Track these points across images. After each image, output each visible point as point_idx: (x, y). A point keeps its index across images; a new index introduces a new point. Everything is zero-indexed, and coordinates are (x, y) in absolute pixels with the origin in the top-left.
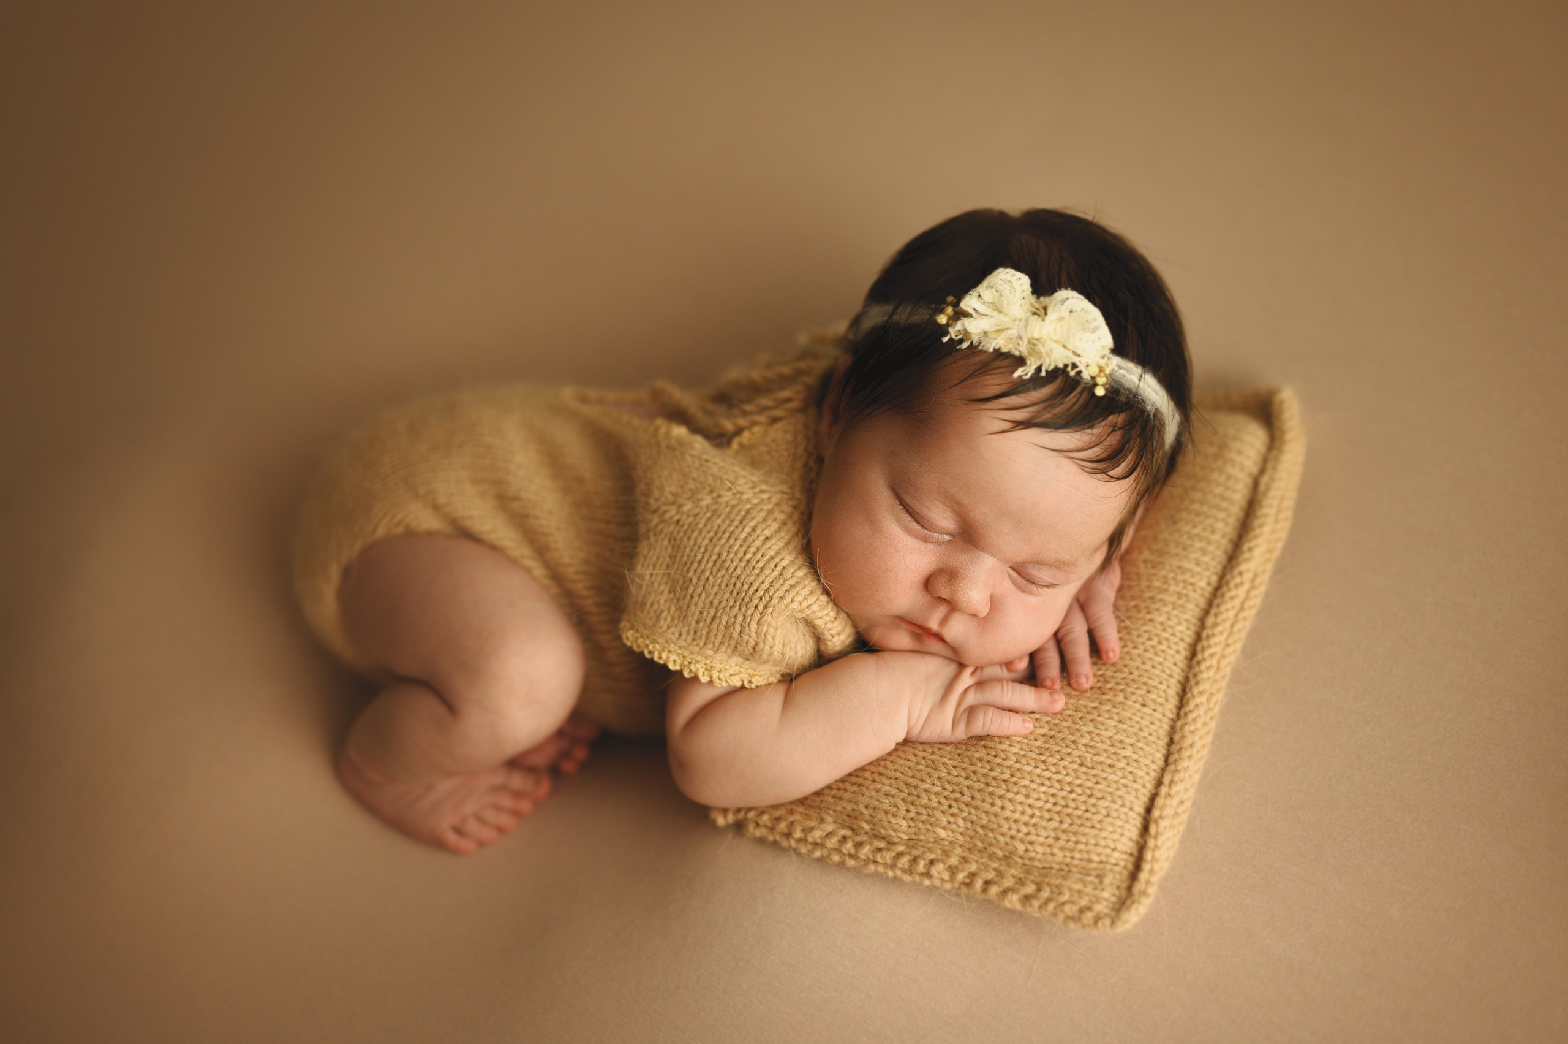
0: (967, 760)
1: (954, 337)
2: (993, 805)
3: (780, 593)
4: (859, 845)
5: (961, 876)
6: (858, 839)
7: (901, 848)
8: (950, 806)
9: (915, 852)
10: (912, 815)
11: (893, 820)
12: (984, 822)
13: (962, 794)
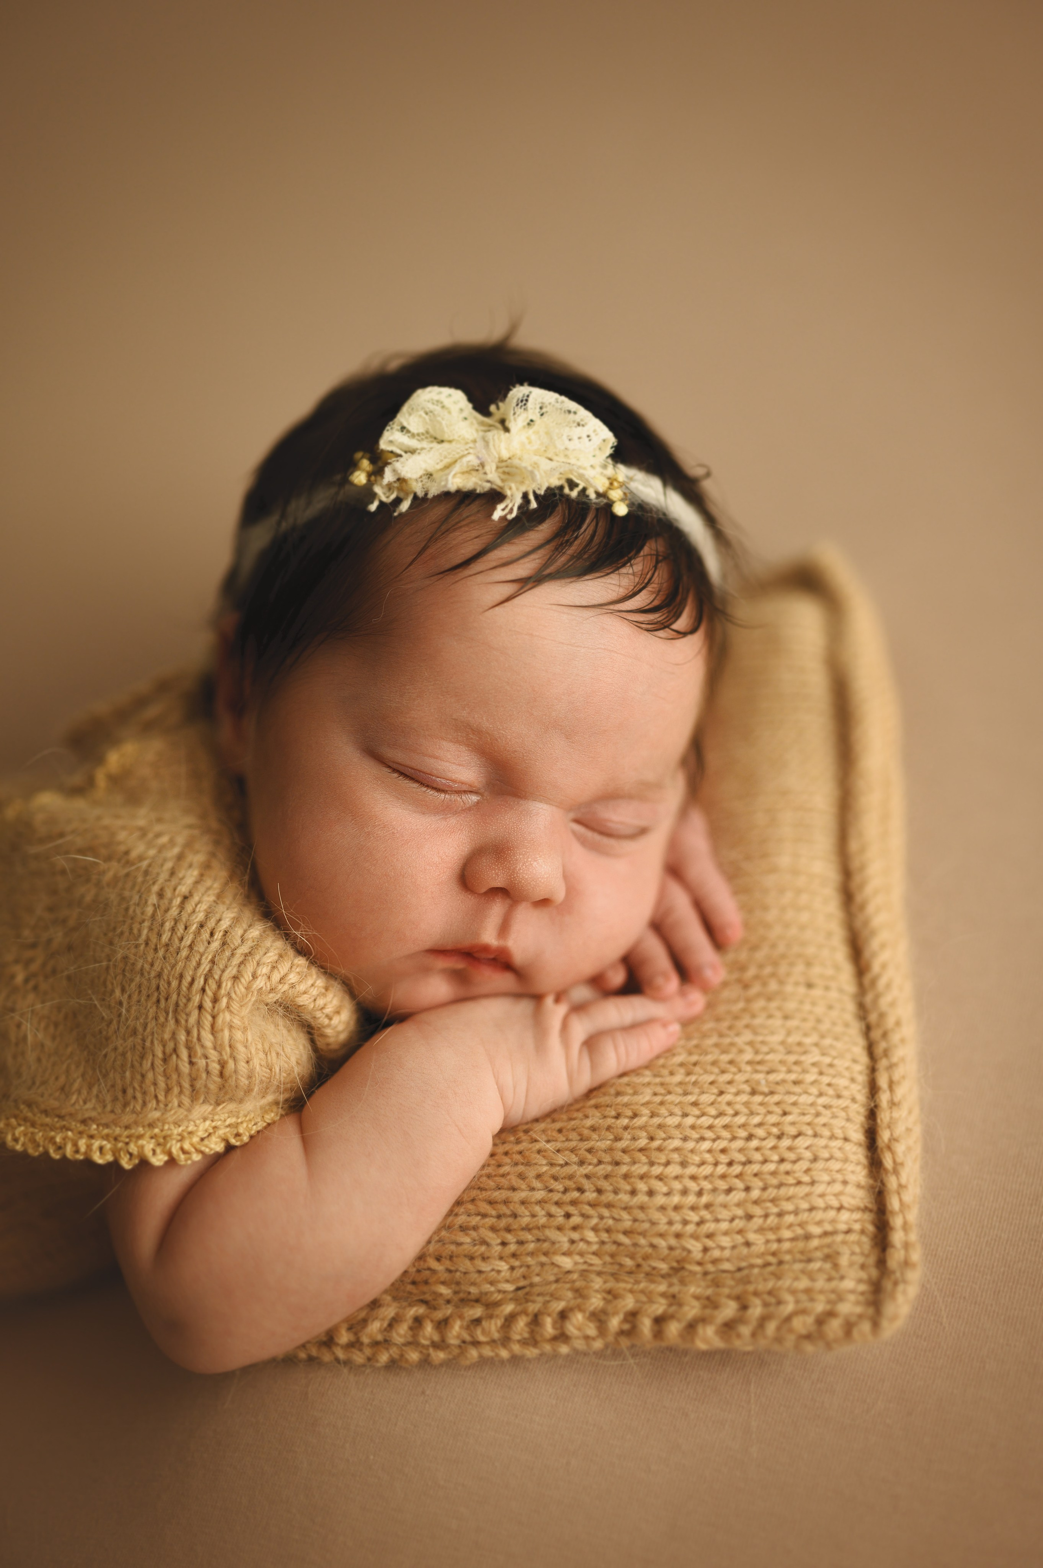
0: (574, 1135)
1: (384, 499)
2: (633, 1192)
3: (231, 971)
4: (442, 1325)
5: (615, 1323)
6: (439, 1315)
7: (509, 1308)
8: (568, 1216)
9: (533, 1308)
10: (513, 1247)
11: (485, 1267)
12: (627, 1224)
13: (581, 1190)
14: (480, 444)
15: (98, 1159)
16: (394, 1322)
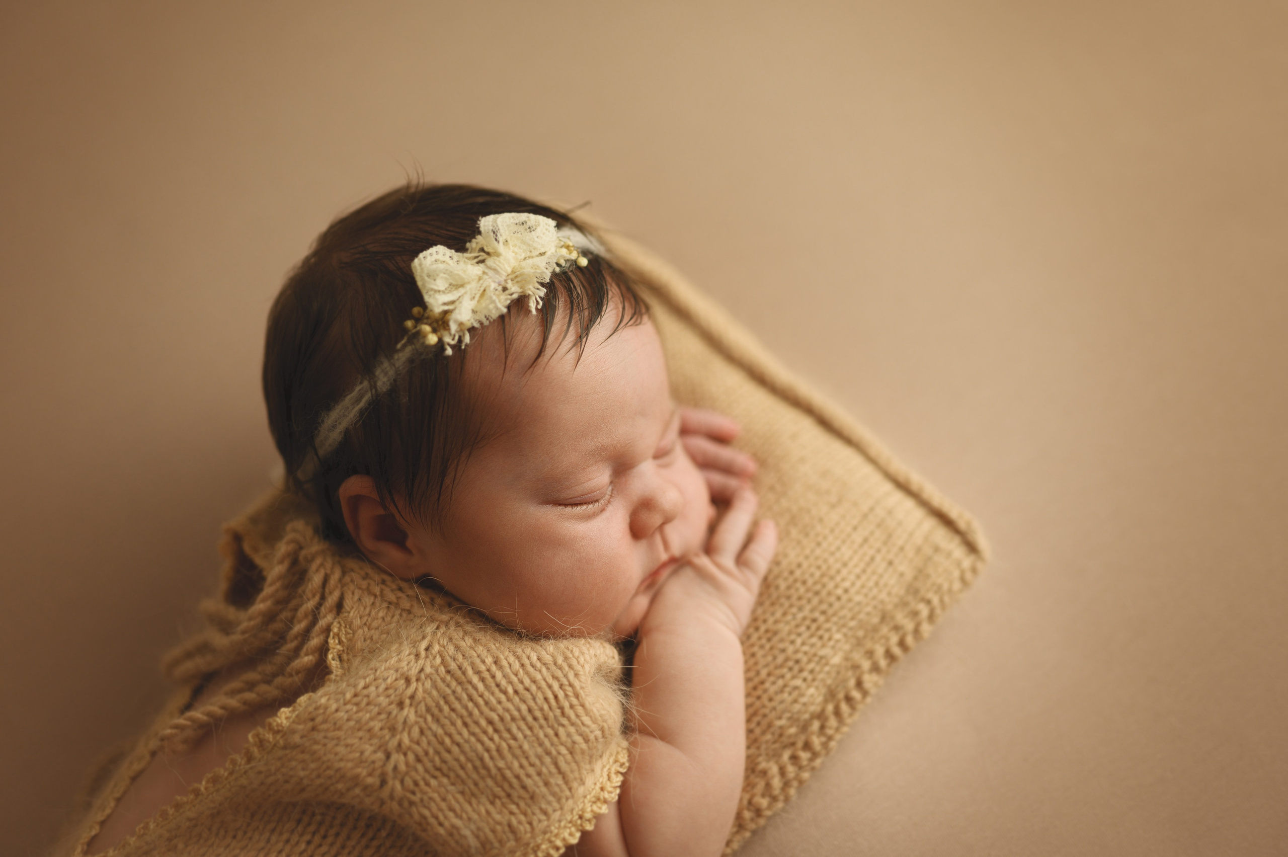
0: (783, 600)
1: (453, 343)
2: (839, 598)
4: (807, 746)
5: (883, 663)
6: (800, 744)
7: (830, 708)
8: (821, 638)
9: (841, 695)
10: (810, 677)
11: (804, 700)
12: (849, 615)
13: (814, 620)
14: (491, 273)
15: (574, 841)
16: (782, 772)
